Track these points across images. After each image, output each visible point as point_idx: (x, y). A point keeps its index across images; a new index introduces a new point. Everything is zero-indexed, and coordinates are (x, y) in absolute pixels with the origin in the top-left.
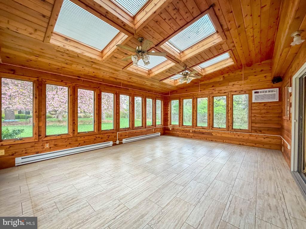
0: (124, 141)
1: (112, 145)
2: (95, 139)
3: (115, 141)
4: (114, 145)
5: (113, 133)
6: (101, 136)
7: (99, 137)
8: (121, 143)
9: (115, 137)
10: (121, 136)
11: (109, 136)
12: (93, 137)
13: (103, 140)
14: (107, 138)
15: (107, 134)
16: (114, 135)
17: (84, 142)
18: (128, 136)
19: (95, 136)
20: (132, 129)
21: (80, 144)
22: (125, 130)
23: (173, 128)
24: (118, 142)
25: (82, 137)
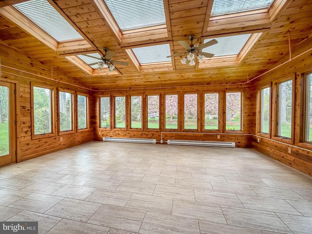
0: (169, 142)
1: (155, 143)
2: (141, 135)
3: (160, 140)
4: (158, 143)
5: (157, 132)
6: (146, 133)
7: (145, 134)
8: (165, 143)
9: (159, 136)
10: (166, 136)
11: (154, 134)
12: (140, 133)
13: (148, 137)
14: (151, 136)
15: (152, 132)
16: (159, 134)
17: (134, 135)
18: (174, 138)
19: (141, 132)
20: (179, 130)
21: (131, 136)
22: (170, 131)
23: (262, 138)
24: (162, 141)
25: (133, 132)
